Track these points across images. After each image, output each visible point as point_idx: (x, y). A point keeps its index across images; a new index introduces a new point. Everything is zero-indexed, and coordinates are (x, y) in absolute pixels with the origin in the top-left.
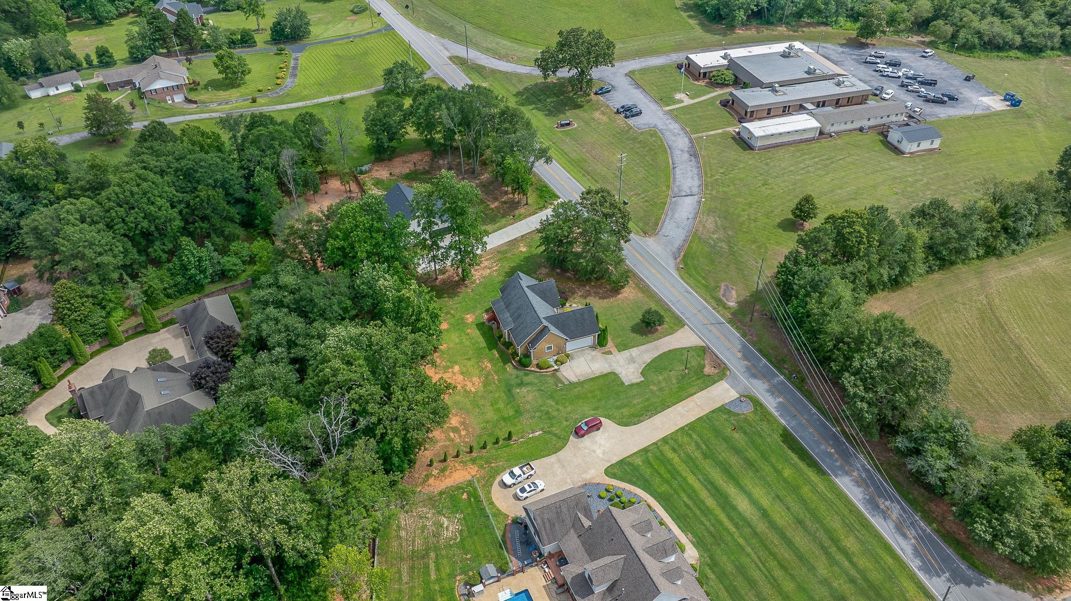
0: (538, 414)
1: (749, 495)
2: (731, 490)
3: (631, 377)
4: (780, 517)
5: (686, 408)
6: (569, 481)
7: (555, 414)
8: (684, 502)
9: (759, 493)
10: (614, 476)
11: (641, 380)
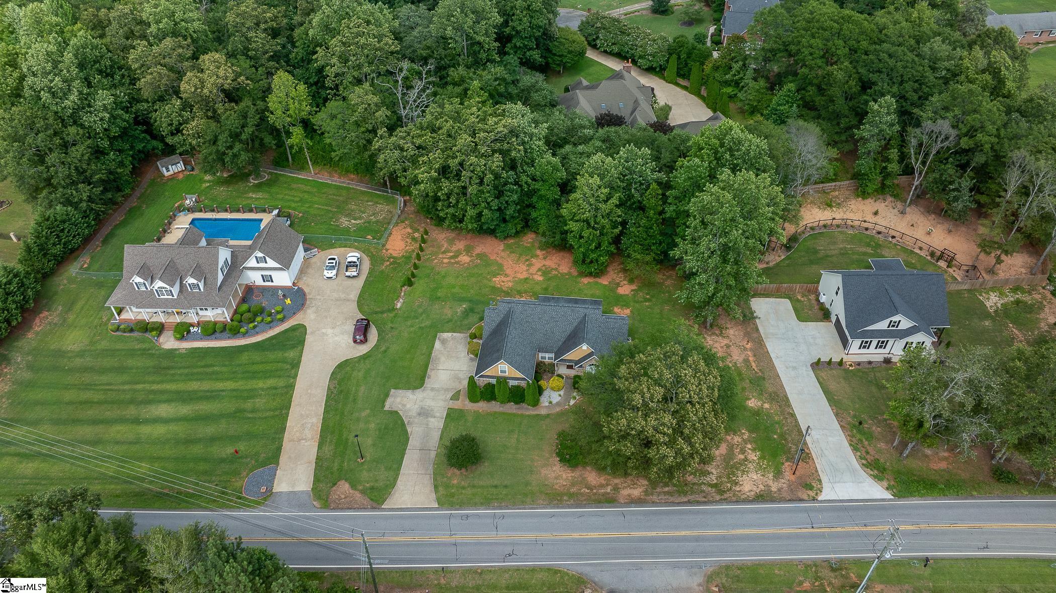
0: (420, 310)
1: (166, 421)
2: (185, 410)
3: (398, 400)
4: (118, 431)
5: (309, 426)
7: (409, 323)
8: (214, 366)
9: (160, 430)
10: (293, 329)
11: (386, 408)
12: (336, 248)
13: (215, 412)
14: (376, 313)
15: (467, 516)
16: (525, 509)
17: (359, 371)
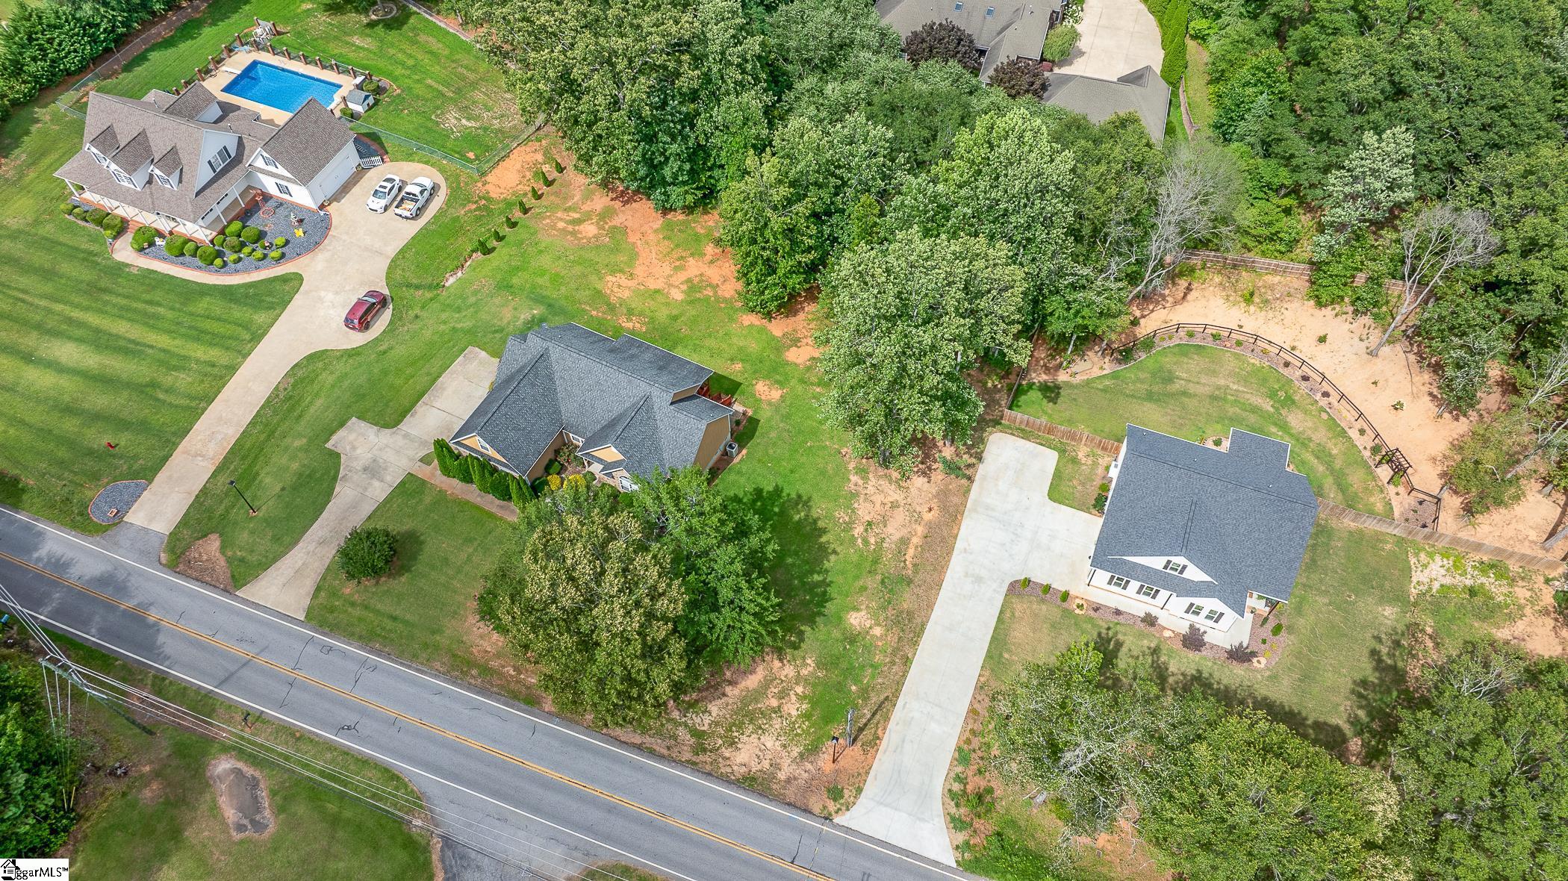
0: (473, 300)
1: (61, 369)
2: (92, 360)
3: (352, 437)
5: (220, 437)
6: (344, 237)
7: (444, 316)
8: (160, 305)
9: (46, 381)
10: (284, 279)
11: (329, 445)
12: (413, 161)
13: (124, 376)
14: (409, 286)
15: (331, 649)
16: (409, 667)
17: (332, 373)
